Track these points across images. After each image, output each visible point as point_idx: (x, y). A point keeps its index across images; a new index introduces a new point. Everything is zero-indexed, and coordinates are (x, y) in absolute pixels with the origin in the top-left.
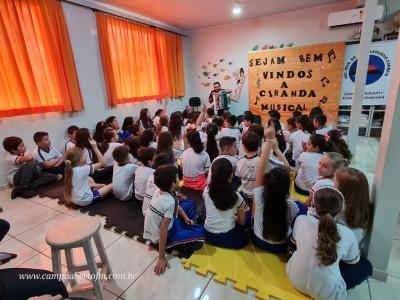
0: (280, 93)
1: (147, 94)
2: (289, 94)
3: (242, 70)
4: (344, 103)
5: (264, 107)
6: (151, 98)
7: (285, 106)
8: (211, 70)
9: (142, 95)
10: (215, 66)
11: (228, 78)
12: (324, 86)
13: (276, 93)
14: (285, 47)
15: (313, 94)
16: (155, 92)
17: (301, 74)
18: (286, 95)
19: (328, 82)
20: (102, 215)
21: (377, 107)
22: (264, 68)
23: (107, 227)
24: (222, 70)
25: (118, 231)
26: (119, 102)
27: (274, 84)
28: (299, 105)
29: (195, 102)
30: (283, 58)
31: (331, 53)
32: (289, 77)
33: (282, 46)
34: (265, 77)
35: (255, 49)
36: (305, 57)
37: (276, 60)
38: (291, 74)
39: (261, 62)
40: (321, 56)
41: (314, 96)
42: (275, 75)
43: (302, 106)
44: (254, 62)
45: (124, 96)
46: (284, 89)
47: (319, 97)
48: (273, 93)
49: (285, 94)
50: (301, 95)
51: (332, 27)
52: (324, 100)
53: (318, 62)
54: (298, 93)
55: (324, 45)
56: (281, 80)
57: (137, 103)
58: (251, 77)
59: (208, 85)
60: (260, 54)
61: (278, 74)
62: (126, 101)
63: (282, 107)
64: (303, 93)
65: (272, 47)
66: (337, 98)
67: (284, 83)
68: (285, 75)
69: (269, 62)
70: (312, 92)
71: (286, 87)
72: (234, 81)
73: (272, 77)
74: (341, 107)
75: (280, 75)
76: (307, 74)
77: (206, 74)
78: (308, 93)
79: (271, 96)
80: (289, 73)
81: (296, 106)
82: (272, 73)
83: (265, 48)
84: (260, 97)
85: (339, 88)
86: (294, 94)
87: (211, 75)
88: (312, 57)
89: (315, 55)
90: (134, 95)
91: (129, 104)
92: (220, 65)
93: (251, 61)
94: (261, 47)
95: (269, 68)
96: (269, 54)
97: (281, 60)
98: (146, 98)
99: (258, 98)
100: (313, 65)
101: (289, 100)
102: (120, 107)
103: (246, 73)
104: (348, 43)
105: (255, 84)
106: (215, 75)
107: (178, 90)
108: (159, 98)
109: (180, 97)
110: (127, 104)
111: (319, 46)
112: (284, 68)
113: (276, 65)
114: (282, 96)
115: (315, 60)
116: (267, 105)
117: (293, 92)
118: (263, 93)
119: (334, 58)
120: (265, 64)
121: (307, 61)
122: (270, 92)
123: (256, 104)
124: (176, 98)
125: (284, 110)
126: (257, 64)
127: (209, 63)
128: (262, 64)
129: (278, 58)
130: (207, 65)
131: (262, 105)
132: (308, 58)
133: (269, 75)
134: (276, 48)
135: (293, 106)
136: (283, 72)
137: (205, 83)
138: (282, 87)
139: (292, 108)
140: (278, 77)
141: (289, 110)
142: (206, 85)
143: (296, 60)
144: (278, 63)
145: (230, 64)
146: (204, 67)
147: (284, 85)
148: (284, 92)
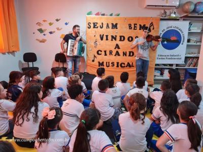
0: (114, 53)
2: (121, 54)
5: (101, 64)
7: (118, 63)
8: (46, 27)
10: (51, 24)
13: (111, 53)
14: (114, 16)
18: (119, 55)
21: (177, 65)
22: (100, 31)
24: (58, 29)
27: (109, 45)
28: (128, 63)
29: (30, 57)
30: (116, 24)
31: (151, 25)
32: (121, 40)
33: (111, 15)
34: (102, 39)
36: (133, 26)
37: (110, 26)
38: (122, 38)
39: (98, 25)
40: (144, 26)
42: (110, 38)
43: (131, 64)
44: (92, 25)
46: (117, 49)
48: (108, 53)
49: (118, 54)
50: (130, 55)
51: (148, 6)
53: (142, 30)
54: (128, 54)
55: (146, 18)
56: (114, 43)
58: (89, 38)
59: (43, 41)
61: (112, 37)
63: (116, 65)
65: (103, 15)
67: (117, 45)
68: (118, 38)
69: (105, 26)
71: (119, 48)
73: (107, 39)
74: (156, 65)
75: (114, 38)
76: (134, 39)
77: (41, 31)
79: (106, 55)
80: (121, 37)
81: (126, 64)
82: (107, 36)
86: (125, 54)
87: (47, 32)
88: (138, 27)
89: (140, 25)
92: (57, 24)
93: (89, 24)
94: (94, 13)
95: (104, 31)
96: (104, 19)
97: (115, 26)
99: (95, 56)
101: (121, 59)
105: (93, 44)
106: (51, 33)
107: (11, 44)
109: (13, 53)
111: (143, 18)
112: (117, 32)
113: (110, 29)
114: (115, 55)
115: (140, 29)
116: (103, 62)
117: (124, 52)
118: (100, 52)
119: (153, 29)
120: (101, 28)
121: (134, 29)
122: (105, 52)
123: (93, 61)
124: (9, 53)
125: (118, 66)
126: (94, 27)
127: (44, 21)
128: (99, 28)
129: (112, 24)
130: (42, 22)
131: (99, 62)
132: (135, 27)
133: (105, 38)
134: (107, 15)
135: (124, 64)
136: (116, 36)
137: (41, 39)
138: (115, 48)
139: (123, 65)
140: (112, 40)
141: (121, 66)
142: (41, 42)
143: (126, 27)
144: (112, 28)
145: (66, 24)
146: (39, 24)
147: (117, 46)
148: (117, 52)
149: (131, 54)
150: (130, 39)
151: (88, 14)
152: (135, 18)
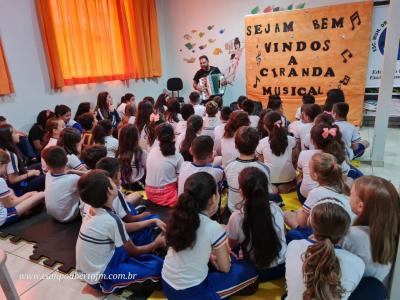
0: (287, 72)
1: (107, 72)
2: (299, 71)
3: (237, 41)
4: (371, 84)
5: (266, 91)
6: (114, 78)
7: (294, 89)
8: (196, 40)
9: (100, 73)
10: (201, 35)
11: (218, 51)
12: (345, 61)
13: (282, 71)
14: (294, 9)
15: (330, 72)
16: (120, 70)
17: (315, 46)
18: (295, 75)
19: (350, 56)
20: (30, 241)
22: (266, 38)
23: (34, 258)
24: (211, 41)
25: (49, 265)
26: (66, 82)
27: (280, 59)
28: (312, 88)
29: (175, 84)
30: (291, 23)
31: (355, 16)
32: (298, 49)
33: (290, 8)
34: (268, 50)
35: (255, 11)
36: (320, 23)
37: (281, 27)
38: (301, 46)
39: (262, 29)
40: (341, 20)
41: (332, 74)
42: (280, 47)
43: (316, 89)
44: (253, 30)
45: (74, 74)
46: (292, 65)
47: (338, 77)
48: (278, 72)
49: (293, 73)
50: (314, 74)
52: (346, 81)
53: (337, 29)
54: (311, 72)
55: (345, 6)
56: (288, 54)
57: (93, 85)
58: (249, 50)
59: (191, 61)
60: (261, 18)
61: (285, 45)
62: (76, 81)
63: (290, 91)
64: (317, 71)
65: (277, 9)
66: (363, 78)
67: (293, 58)
68: (294, 47)
69: (273, 29)
70: (330, 69)
71: (295, 63)
72: (226, 55)
73: (276, 50)
74: (367, 90)
75: (287, 47)
76: (323, 45)
77: (189, 46)
78: (324, 71)
79: (275, 75)
80: (299, 44)
81: (308, 89)
82: (276, 45)
83: (267, 10)
84: (260, 76)
85: (365, 65)
86: (305, 72)
87: (196, 48)
88: (330, 23)
89: (334, 20)
90: (89, 74)
91: (81, 87)
92: (209, 34)
93: (249, 28)
94: (262, 8)
95: (272, 37)
96: (272, 18)
97: (288, 27)
98: (107, 79)
99: (257, 79)
100: (331, 33)
101: (299, 81)
102: (68, 91)
103: (242, 45)
104: (376, 4)
105: (254, 59)
106: (201, 48)
107: (152, 67)
108: (125, 79)
109: (155, 78)
110: (78, 86)
111: (338, 7)
112: (292, 37)
113: (281, 33)
114: (290, 76)
115: (333, 27)
116: (270, 88)
117: (304, 70)
118: (265, 72)
119: (359, 23)
120: (267, 32)
121: (323, 28)
122: (274, 70)
123: (255, 86)
124: (149, 78)
125: (293, 94)
126: (256, 33)
127: (194, 31)
128: (264, 32)
129: (285, 24)
130: (190, 34)
131: (264, 88)
132: (324, 24)
133: (272, 48)
134: (282, 10)
135: (305, 89)
136: (291, 43)
137: (189, 58)
138: (289, 64)
139: (303, 92)
140: (284, 50)
141: (300, 94)
142: (189, 62)
143: (307, 27)
144: (285, 31)
145: (222, 32)
146: (187, 37)
147: (293, 60)
148: (293, 70)
149: (317, 72)
150: (316, 46)
151: (254, 12)
152: (324, 9)
